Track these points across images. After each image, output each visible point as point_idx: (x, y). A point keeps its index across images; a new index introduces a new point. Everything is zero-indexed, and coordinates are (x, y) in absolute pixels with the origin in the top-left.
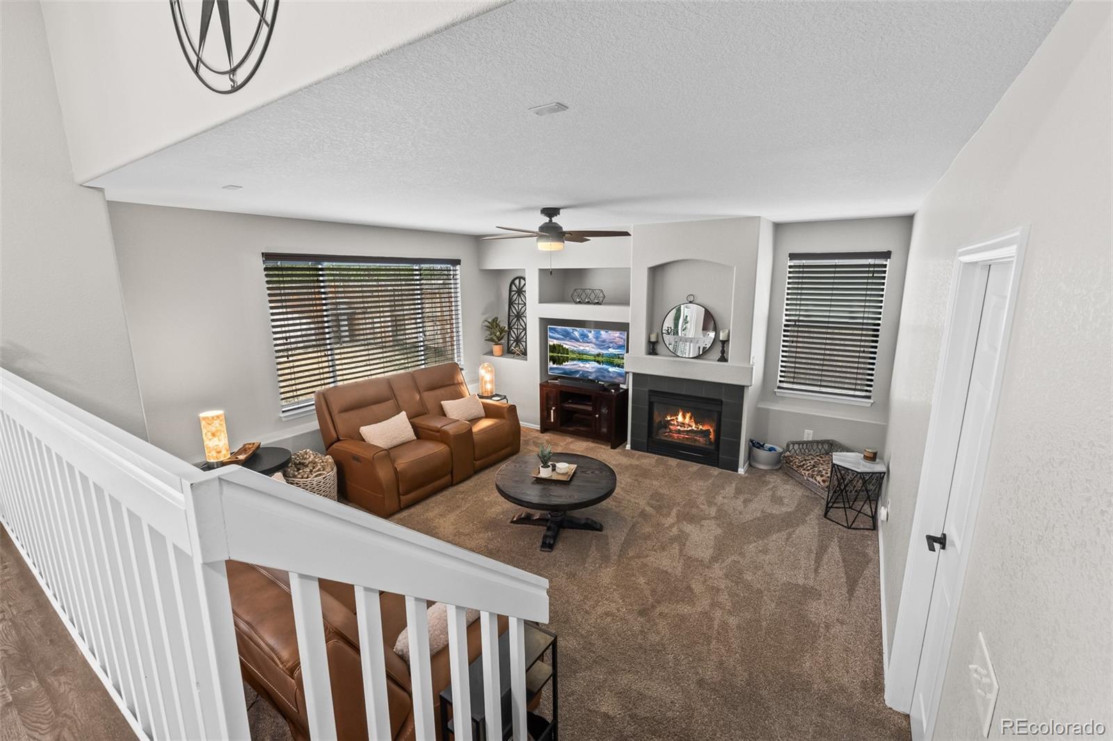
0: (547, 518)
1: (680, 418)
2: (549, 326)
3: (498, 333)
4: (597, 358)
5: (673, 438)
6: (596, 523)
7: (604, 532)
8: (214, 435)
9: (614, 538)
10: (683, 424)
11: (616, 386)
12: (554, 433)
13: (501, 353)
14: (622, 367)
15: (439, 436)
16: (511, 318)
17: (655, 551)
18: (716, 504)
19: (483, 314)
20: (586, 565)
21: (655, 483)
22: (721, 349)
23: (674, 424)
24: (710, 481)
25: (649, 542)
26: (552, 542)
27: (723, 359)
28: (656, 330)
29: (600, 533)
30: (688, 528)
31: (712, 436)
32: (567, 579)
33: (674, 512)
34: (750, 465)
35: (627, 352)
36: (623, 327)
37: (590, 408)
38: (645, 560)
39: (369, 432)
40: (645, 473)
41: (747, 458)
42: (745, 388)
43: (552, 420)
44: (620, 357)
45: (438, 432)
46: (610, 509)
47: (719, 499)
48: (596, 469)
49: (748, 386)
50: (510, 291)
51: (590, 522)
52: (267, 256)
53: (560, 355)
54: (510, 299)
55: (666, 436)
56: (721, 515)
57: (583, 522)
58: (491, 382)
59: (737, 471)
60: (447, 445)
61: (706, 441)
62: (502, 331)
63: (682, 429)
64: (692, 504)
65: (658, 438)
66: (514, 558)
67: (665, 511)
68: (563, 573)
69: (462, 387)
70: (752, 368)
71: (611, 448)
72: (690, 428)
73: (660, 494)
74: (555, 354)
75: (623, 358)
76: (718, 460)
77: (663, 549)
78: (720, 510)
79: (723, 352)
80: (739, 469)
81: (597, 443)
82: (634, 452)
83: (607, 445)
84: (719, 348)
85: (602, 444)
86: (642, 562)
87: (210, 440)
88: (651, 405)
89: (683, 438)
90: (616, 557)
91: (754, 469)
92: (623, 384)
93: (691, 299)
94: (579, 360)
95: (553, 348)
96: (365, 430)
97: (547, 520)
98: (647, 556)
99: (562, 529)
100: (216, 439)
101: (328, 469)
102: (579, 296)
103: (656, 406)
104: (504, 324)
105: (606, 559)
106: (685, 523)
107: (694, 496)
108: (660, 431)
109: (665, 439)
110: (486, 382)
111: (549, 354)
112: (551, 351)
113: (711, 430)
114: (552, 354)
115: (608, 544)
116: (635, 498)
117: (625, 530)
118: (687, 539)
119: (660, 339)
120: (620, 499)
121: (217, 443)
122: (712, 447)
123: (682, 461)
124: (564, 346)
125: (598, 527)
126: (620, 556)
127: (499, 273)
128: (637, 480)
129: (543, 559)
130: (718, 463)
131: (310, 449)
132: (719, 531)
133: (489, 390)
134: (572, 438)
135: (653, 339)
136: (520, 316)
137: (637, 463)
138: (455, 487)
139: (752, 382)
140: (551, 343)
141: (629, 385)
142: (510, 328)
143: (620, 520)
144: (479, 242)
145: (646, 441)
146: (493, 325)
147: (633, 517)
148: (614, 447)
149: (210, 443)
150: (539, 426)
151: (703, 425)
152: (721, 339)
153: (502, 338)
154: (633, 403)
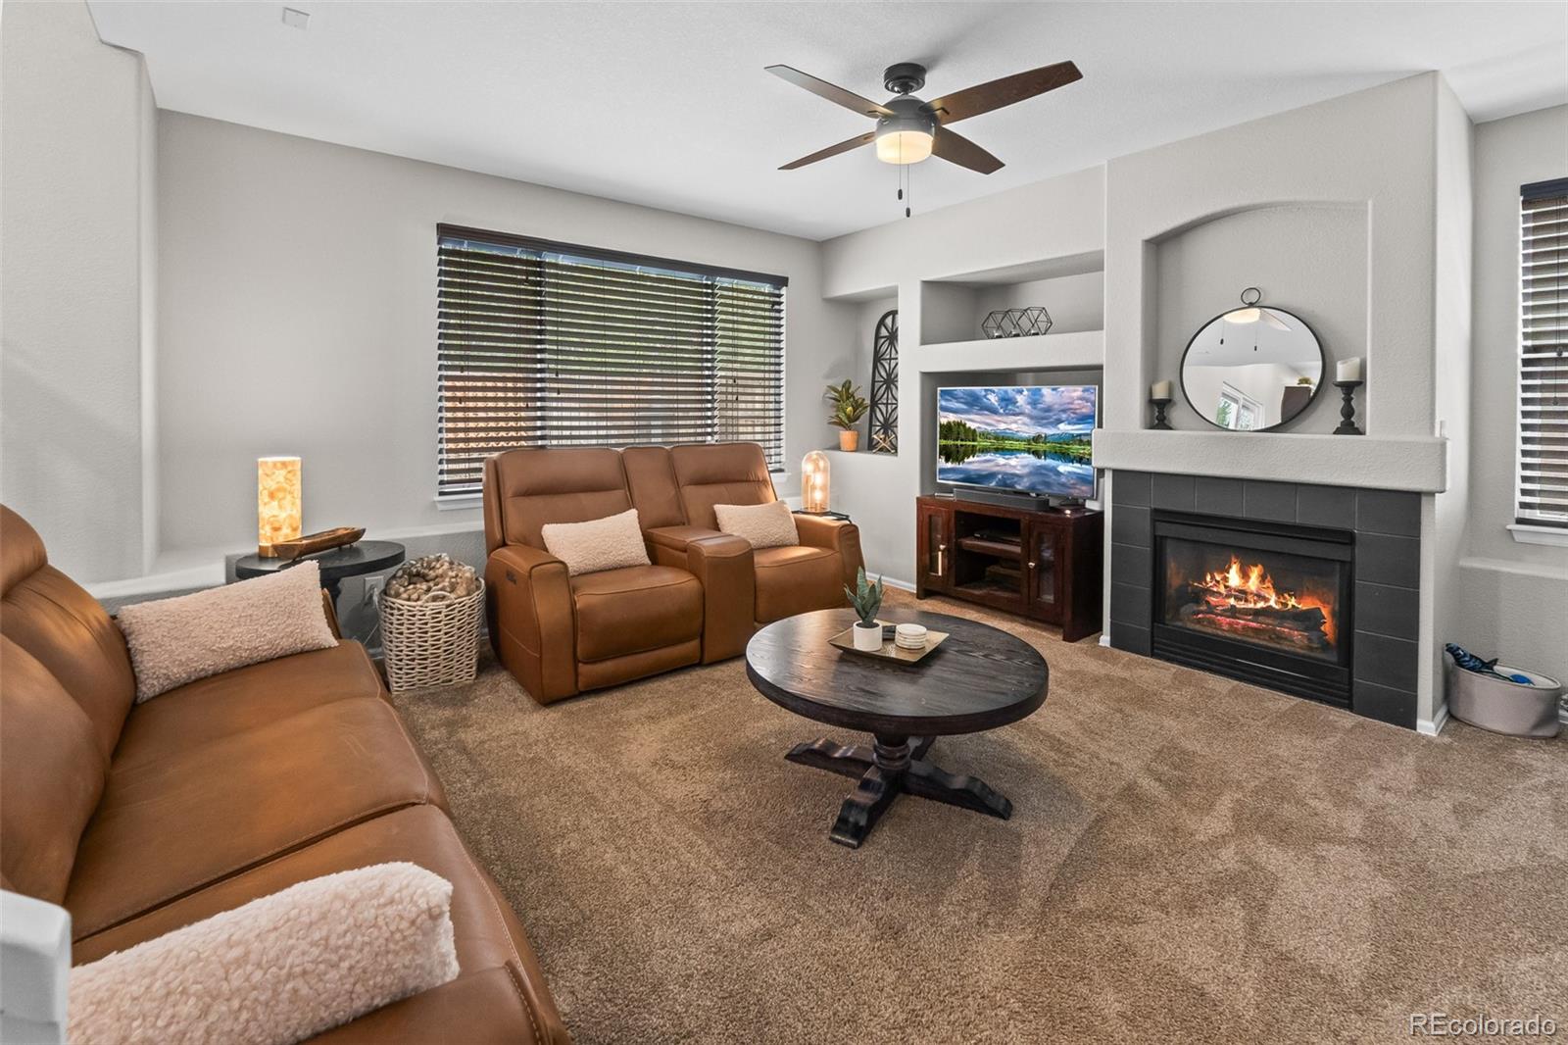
0: (869, 760)
1: (1234, 578)
2: (939, 389)
3: (850, 409)
4: (1034, 446)
5: (1219, 626)
6: (993, 793)
7: (1012, 824)
8: (272, 496)
9: (1037, 843)
10: (1242, 594)
11: (1077, 505)
12: (943, 602)
13: (853, 447)
14: (1089, 462)
15: (686, 559)
16: (877, 385)
17: (1163, 908)
18: (1360, 804)
19: (828, 377)
20: (942, 909)
21: (1168, 722)
22: (1342, 403)
23: (1220, 594)
24: (1333, 740)
25: (1143, 877)
26: (863, 822)
27: (1349, 426)
28: (1168, 375)
29: (1002, 822)
30: (1272, 857)
31: (1328, 627)
32: (874, 939)
33: (1226, 803)
34: (1451, 716)
35: (1100, 426)
36: (1091, 374)
37: (1018, 550)
38: (1128, 934)
39: (556, 535)
40: (1144, 699)
41: (1440, 695)
42: (1424, 500)
43: (940, 574)
44: (1083, 440)
45: (685, 551)
46: (1041, 766)
47: (1368, 791)
48: (998, 651)
49: (1432, 494)
50: (878, 337)
51: (976, 790)
52: (445, 231)
53: (959, 443)
54: (876, 351)
55: (1199, 621)
56: (1379, 838)
57: (959, 782)
58: (824, 488)
59: (1414, 727)
60: (695, 575)
61: (1309, 639)
62: (857, 405)
63: (1241, 605)
64: (1279, 790)
65: (1180, 624)
66: (755, 843)
67: (1196, 796)
68: (870, 919)
69: (764, 490)
70: (1443, 445)
71: (1064, 640)
72: (1261, 605)
73: (1184, 752)
74: (951, 442)
75: (1089, 443)
76: (1350, 691)
77: (1191, 907)
78: (1375, 820)
79: (1348, 412)
80: (1420, 722)
81: (1033, 626)
82: (1117, 651)
83: (1056, 633)
84: (1334, 402)
85: (1045, 630)
86: (1117, 938)
87: (265, 504)
88: (1158, 545)
89: (1245, 627)
90: (1035, 904)
91: (1466, 729)
92: (1091, 498)
93: (1253, 297)
94: (997, 450)
95: (948, 430)
96: (552, 532)
97: (867, 765)
98: (1135, 921)
99: (901, 795)
100: (275, 503)
101: (461, 590)
102: (999, 327)
103: (1170, 549)
104: (863, 394)
105: (1003, 900)
106: (1260, 840)
107: (1286, 770)
108: (1183, 609)
109: (1198, 627)
110: (813, 488)
111: (940, 442)
112: (944, 437)
113: (1325, 612)
114: (944, 442)
115: (1017, 858)
116: (1110, 750)
117: (1074, 830)
118: (1270, 892)
119: (1178, 396)
120: (1069, 746)
121: (275, 513)
122: (1332, 657)
123: (1242, 685)
124: (969, 424)
125: (1001, 808)
126: (1047, 902)
127: (855, 305)
128: (1121, 711)
129: (827, 865)
130: (1350, 698)
131: (448, 553)
132: (1384, 888)
133: (818, 502)
134: (979, 612)
135: (1160, 393)
136: (891, 381)
137: (1126, 674)
138: (707, 670)
139: (1443, 481)
140: (944, 421)
141: (1104, 503)
142: (874, 404)
143: (1061, 798)
144: (825, 249)
145: (1147, 629)
146: (843, 394)
147: (1101, 798)
148: (1070, 638)
149: (267, 510)
150: (915, 586)
151: (1299, 597)
152: (1340, 378)
153: (857, 418)
154: (1114, 539)
